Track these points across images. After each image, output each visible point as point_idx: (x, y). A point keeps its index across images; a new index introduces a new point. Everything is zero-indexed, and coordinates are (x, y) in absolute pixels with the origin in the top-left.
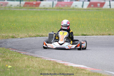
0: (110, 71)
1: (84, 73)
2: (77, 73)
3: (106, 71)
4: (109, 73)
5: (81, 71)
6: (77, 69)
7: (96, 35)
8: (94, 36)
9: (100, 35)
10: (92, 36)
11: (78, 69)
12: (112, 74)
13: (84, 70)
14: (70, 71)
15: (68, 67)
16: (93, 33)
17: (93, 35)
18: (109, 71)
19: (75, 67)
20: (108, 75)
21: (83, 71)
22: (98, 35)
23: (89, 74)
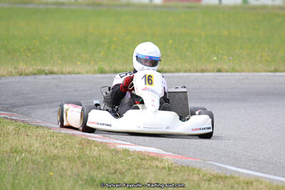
0: (223, 163)
1: (157, 167)
2: (139, 166)
3: (211, 163)
4: (220, 168)
5: (149, 163)
6: (140, 158)
7: (186, 72)
8: (181, 74)
9: (197, 71)
10: (176, 74)
11: (142, 157)
12: (226, 169)
13: (157, 159)
14: (123, 161)
15: (117, 152)
16: (179, 67)
17: (178, 71)
18: (219, 163)
19: (134, 152)
20: (216, 171)
21: (156, 163)
22: (190, 71)
23: (170, 169)
